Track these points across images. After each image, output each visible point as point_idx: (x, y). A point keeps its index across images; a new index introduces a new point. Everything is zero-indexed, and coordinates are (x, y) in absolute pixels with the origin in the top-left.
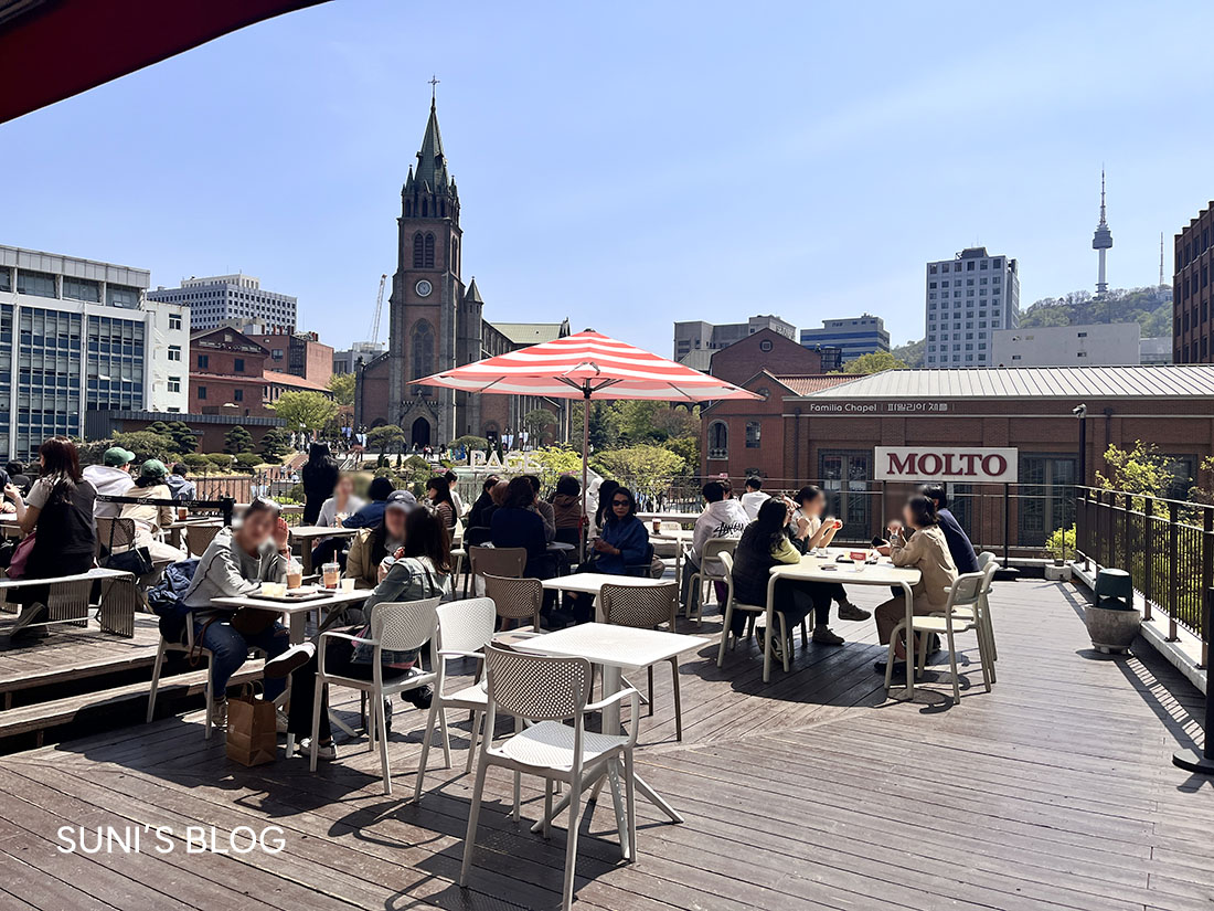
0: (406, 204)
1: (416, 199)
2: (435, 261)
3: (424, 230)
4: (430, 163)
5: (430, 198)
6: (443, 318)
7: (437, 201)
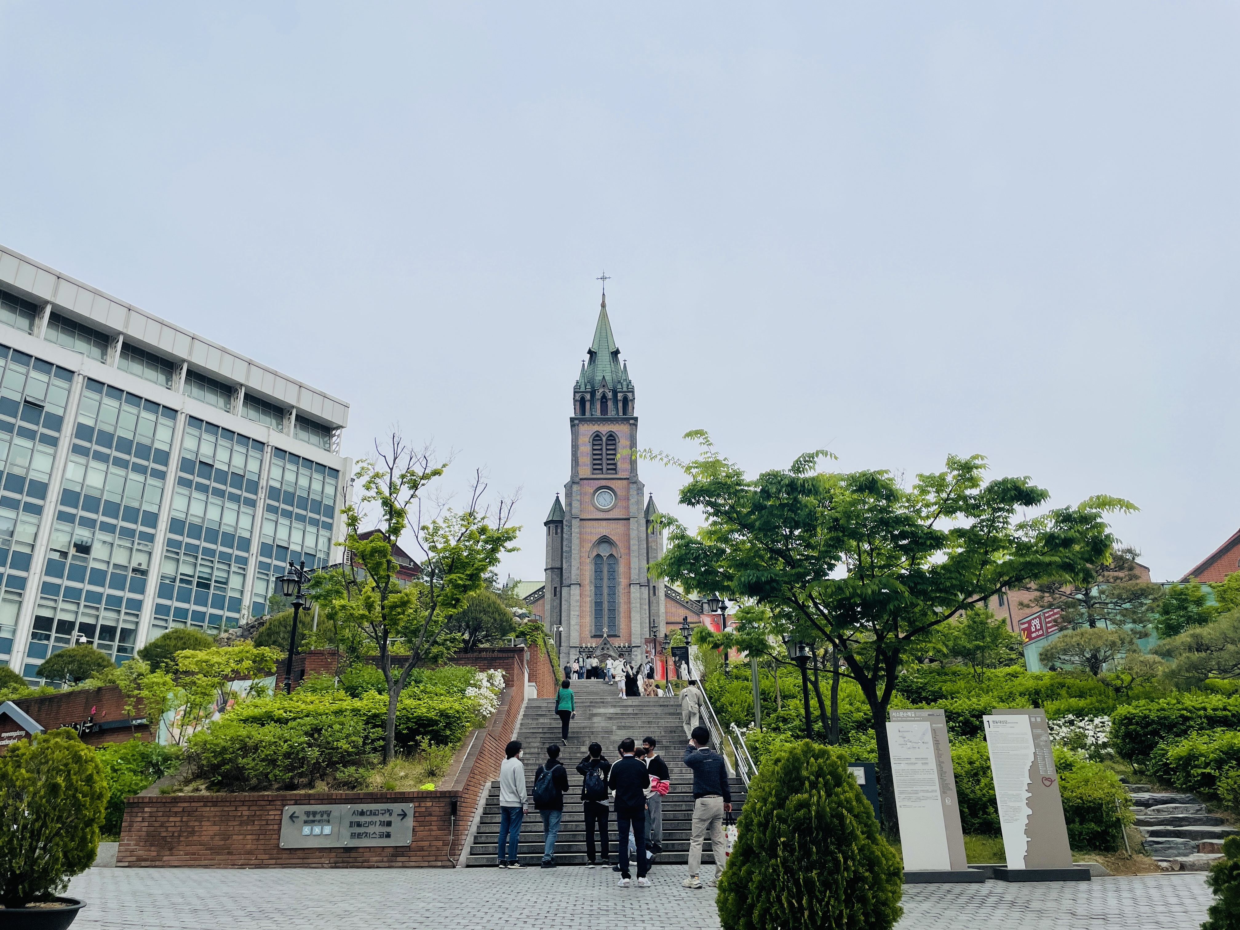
1: (593, 396)
2: (619, 465)
3: (604, 430)
4: (605, 357)
5: (610, 395)
6: (633, 534)
7: (619, 398)
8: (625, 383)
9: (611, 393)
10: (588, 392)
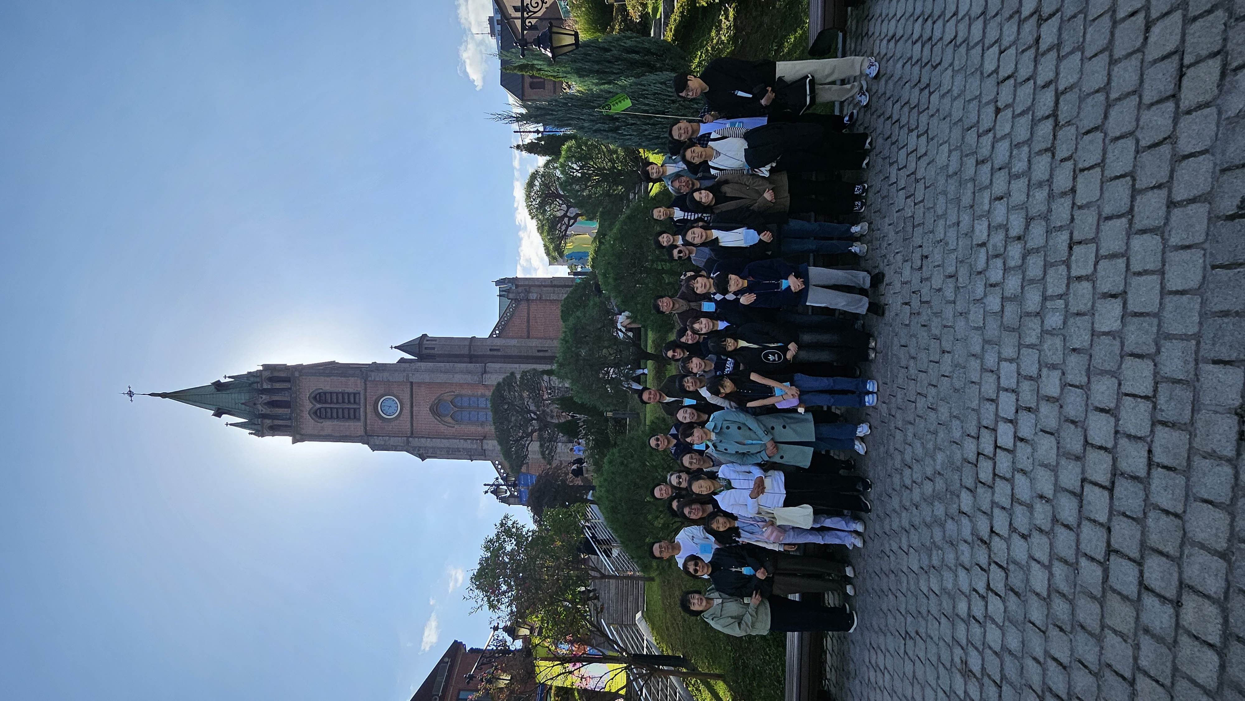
0: (275, 430)
1: (264, 416)
2: (350, 390)
3: (308, 405)
4: (224, 398)
5: (265, 398)
6: (427, 378)
7: (269, 387)
8: (252, 379)
9: (264, 397)
10: (262, 422)
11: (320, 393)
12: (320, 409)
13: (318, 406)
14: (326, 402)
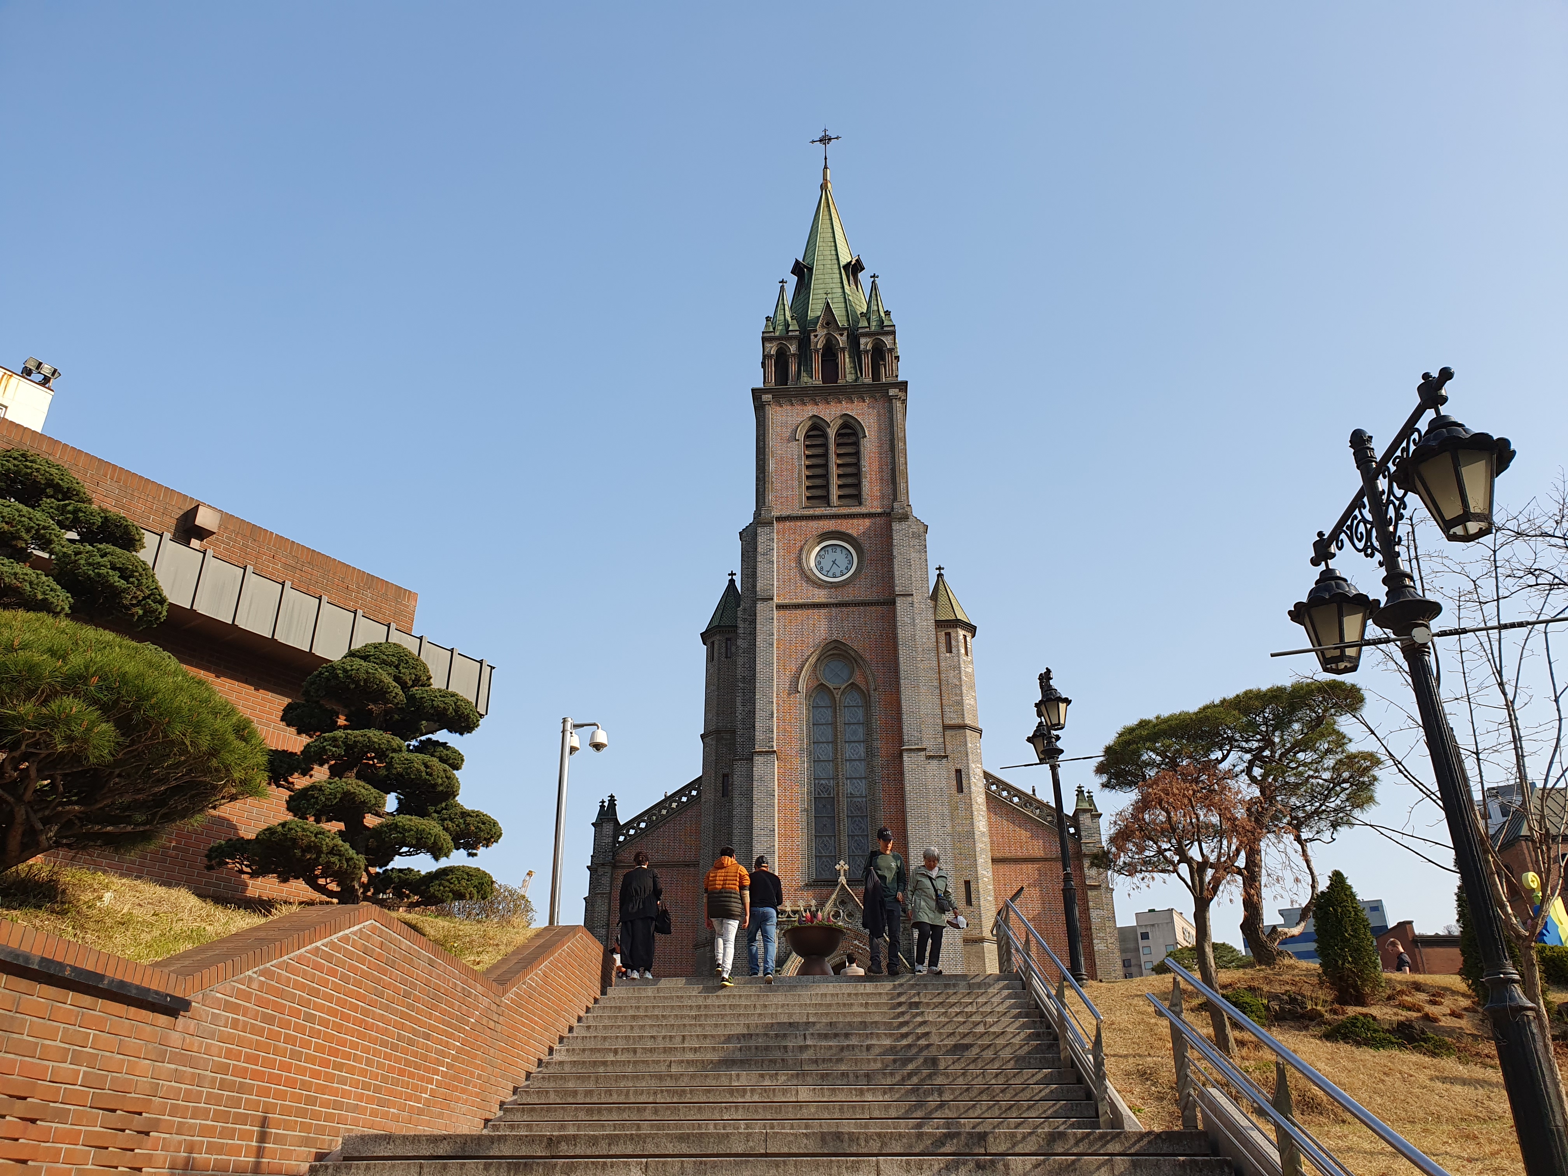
0: (775, 360)
1: (805, 341)
2: (866, 487)
5: (842, 340)
6: (905, 634)
7: (863, 347)
8: (875, 317)
9: (845, 338)
10: (792, 338)
11: (855, 434)
12: (825, 436)
13: (832, 433)
14: (838, 445)
